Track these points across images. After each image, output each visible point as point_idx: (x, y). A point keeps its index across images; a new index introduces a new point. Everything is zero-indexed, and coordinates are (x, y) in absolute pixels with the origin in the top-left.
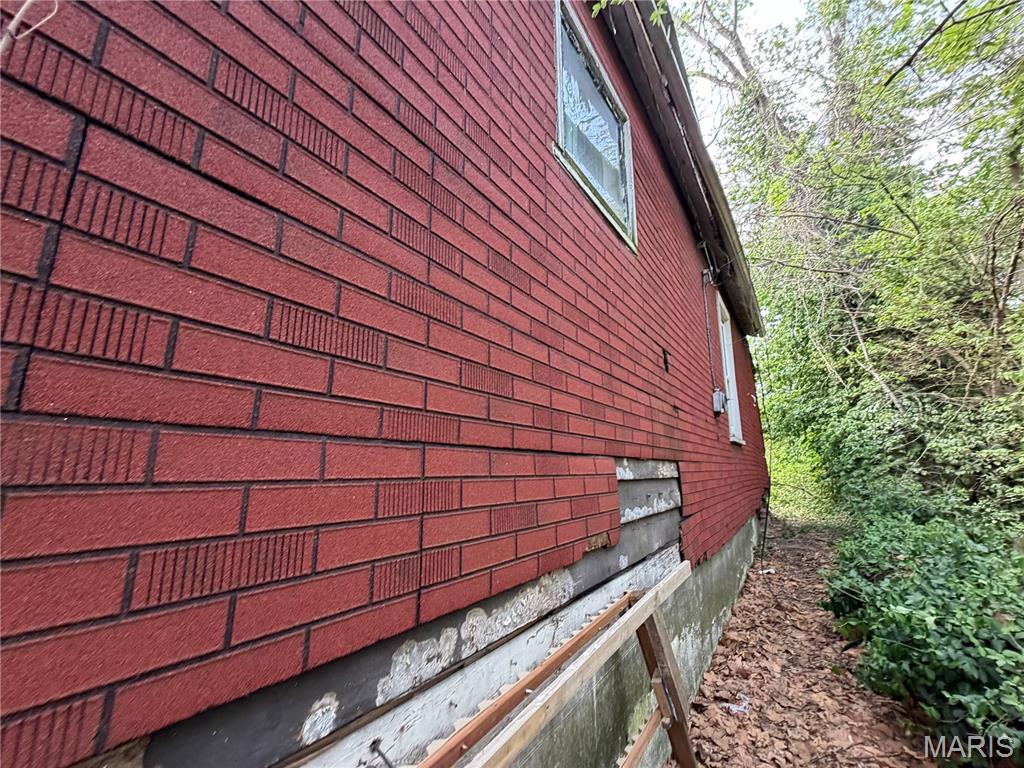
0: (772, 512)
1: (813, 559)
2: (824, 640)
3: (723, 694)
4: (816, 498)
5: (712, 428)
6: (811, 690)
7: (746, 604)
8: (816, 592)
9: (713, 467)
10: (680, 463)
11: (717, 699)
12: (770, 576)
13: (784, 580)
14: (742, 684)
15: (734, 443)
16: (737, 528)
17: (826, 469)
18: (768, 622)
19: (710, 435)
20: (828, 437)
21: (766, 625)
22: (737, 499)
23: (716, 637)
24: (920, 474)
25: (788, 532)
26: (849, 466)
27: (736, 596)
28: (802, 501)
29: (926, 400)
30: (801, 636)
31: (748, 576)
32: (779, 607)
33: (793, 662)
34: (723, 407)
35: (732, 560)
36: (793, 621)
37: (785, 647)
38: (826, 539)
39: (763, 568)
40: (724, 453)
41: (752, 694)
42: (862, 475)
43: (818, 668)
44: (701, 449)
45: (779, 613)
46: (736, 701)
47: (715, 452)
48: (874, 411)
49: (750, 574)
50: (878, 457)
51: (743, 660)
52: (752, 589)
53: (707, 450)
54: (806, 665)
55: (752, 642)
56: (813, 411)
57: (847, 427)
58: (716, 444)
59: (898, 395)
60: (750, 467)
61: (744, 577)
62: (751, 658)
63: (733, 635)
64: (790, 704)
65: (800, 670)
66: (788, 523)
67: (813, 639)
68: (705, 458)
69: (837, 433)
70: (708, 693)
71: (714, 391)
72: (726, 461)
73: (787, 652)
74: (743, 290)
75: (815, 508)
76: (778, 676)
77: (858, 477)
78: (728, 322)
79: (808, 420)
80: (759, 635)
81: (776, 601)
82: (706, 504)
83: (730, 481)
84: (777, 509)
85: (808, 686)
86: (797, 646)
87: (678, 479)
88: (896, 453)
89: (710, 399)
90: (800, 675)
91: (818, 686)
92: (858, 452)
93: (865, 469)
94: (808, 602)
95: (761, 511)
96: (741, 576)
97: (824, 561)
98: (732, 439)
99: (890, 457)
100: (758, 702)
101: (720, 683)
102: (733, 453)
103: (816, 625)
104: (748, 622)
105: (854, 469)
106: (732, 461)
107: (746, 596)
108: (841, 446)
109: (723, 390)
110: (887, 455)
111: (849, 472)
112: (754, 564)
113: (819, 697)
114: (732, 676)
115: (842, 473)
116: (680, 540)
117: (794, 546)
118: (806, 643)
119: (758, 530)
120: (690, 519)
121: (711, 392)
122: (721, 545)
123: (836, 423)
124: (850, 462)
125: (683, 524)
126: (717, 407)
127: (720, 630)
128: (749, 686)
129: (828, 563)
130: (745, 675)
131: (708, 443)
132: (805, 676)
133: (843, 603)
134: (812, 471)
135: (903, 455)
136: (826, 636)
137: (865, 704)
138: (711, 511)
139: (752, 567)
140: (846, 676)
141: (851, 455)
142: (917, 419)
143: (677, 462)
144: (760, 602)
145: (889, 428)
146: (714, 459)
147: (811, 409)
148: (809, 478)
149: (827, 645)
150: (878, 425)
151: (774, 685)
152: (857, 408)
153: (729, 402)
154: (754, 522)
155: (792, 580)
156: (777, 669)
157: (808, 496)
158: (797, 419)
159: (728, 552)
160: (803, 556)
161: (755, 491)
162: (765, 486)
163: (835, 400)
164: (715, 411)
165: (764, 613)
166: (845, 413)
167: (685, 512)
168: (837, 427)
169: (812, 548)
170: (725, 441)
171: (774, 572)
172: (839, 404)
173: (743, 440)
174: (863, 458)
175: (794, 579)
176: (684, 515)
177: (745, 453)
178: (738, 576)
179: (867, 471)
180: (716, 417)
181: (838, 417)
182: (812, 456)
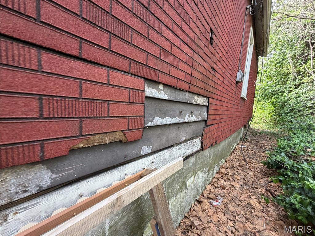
0: (250, 126)
1: (262, 143)
2: (260, 176)
3: (211, 196)
4: (268, 122)
5: (233, 88)
6: (251, 198)
7: (232, 158)
8: (261, 156)
9: (230, 105)
10: (210, 99)
11: (209, 198)
12: (244, 148)
13: (249, 150)
14: (221, 191)
15: (242, 98)
16: (235, 131)
17: (276, 112)
18: (239, 166)
19: (232, 91)
21: (238, 167)
22: (237, 120)
23: (215, 171)
25: (255, 133)
26: (287, 112)
27: (229, 155)
28: (262, 123)
30: (251, 173)
31: (235, 147)
32: (245, 161)
33: (245, 184)
34: (241, 79)
35: (230, 142)
36: (249, 166)
37: (243, 177)
38: (269, 137)
39: (242, 145)
40: (236, 101)
41: (224, 197)
42: (292, 115)
43: (256, 188)
44: (225, 95)
45: (244, 163)
46: (216, 200)
47: (232, 99)
48: (306, 90)
49: (236, 147)
50: (302, 108)
51: (225, 181)
52: (236, 152)
53: (228, 97)
54: (251, 186)
55: (230, 174)
56: (278, 90)
57: (291, 96)
58: (234, 96)
60: (246, 109)
61: (234, 148)
62: (228, 180)
63: (223, 170)
64: (240, 203)
65: (248, 188)
66: (255, 130)
67: (256, 175)
68: (226, 100)
69: (286, 99)
70: (205, 195)
71: (238, 71)
72: (237, 104)
73: (244, 179)
74: (264, 27)
75: (267, 126)
76: (238, 189)
77: (290, 116)
78: (253, 45)
79: (273, 94)
80: (234, 171)
81: (244, 158)
82: (222, 120)
83: (236, 113)
84: (253, 125)
85: (250, 196)
86: (249, 177)
87: (208, 107)
89: (235, 75)
90: (247, 190)
91: (254, 196)
92: (293, 106)
94: (257, 160)
95: (246, 126)
96: (232, 148)
97: (266, 145)
98: (241, 96)
99: (307, 109)
100: (226, 200)
101: (212, 190)
102: (241, 102)
103: (258, 170)
104: (231, 165)
105: (289, 113)
106: (239, 105)
107: (232, 155)
108: (286, 104)
109: (243, 71)
111: (286, 114)
112: (239, 143)
113: (254, 202)
114: (218, 187)
115: (284, 114)
116: (202, 136)
117: (256, 138)
118: (253, 177)
119: (243, 132)
120: (211, 127)
121: (236, 71)
122: (226, 138)
125: (206, 129)
126: (238, 79)
127: (218, 168)
128: (224, 193)
129: (268, 146)
130: (224, 188)
131: (230, 94)
132: (249, 191)
133: (274, 165)
134: (270, 113)
136: (262, 174)
137: (274, 208)
138: (224, 124)
139: (238, 144)
140: (268, 194)
141: (289, 108)
143: (209, 98)
144: (237, 157)
145: (312, 97)
146: (231, 102)
147: (277, 89)
148: (268, 115)
149: (261, 178)
150: (306, 96)
151: (235, 193)
152: (299, 89)
153: (244, 77)
154: (242, 129)
156: (238, 186)
157: (265, 122)
158: (270, 93)
159: (229, 140)
160: (258, 142)
161: (246, 118)
162: (250, 117)
163: (289, 86)
164: (237, 80)
165: (238, 162)
166: (292, 91)
167: (208, 123)
168: (286, 96)
169: (262, 140)
170: (238, 96)
171: (246, 147)
172: (290, 87)
173: (246, 97)
174: (295, 109)
175: (253, 150)
176: (207, 124)
177: (246, 103)
178: (231, 148)
179: (295, 114)
180: (236, 84)
181: (288, 93)
182: (271, 108)
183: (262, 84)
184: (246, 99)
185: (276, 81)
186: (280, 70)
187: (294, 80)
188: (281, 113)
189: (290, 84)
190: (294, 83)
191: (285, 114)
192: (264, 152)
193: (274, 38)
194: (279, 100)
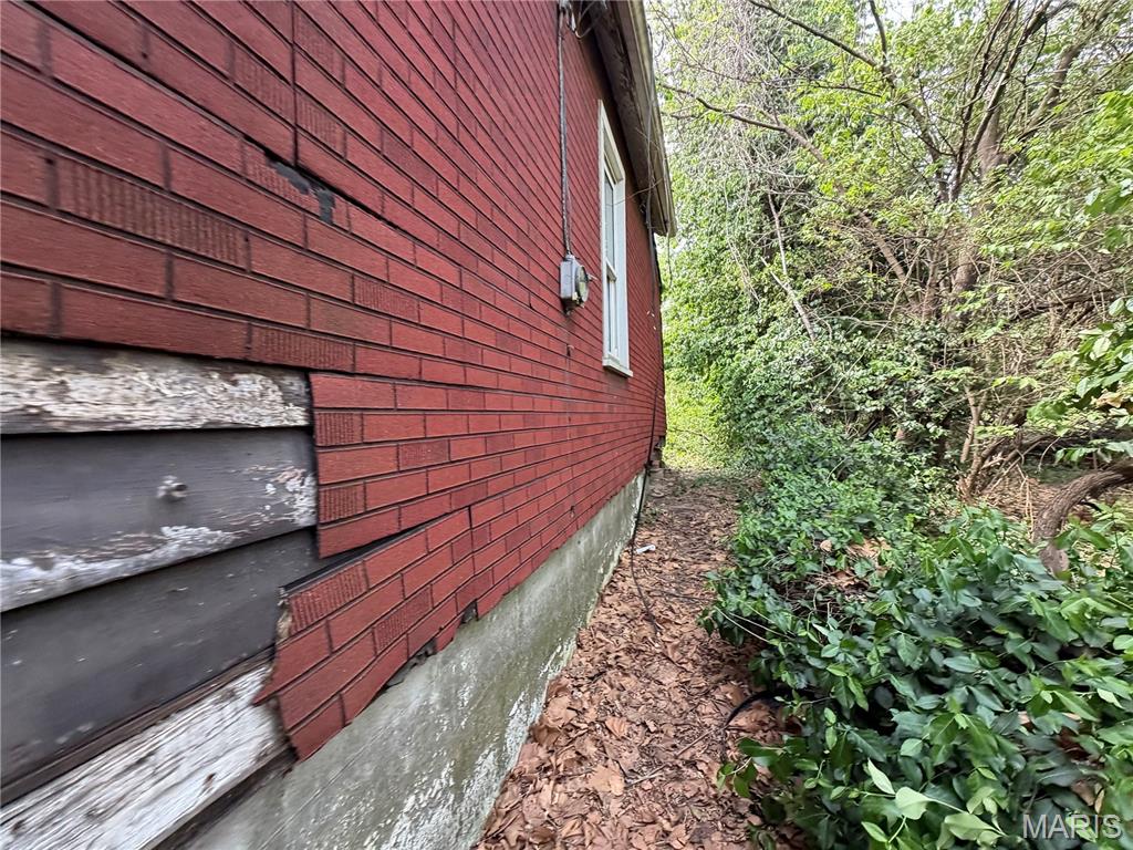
0: (667, 463)
1: (702, 522)
2: (703, 682)
4: (712, 444)
7: (604, 618)
10: (318, 377)
12: (649, 555)
13: (664, 561)
15: (612, 371)
17: (726, 411)
18: (629, 651)
19: (546, 343)
20: (732, 371)
21: (623, 659)
23: (516, 736)
24: (823, 413)
25: (680, 487)
26: (751, 406)
28: (698, 449)
29: (837, 326)
30: (670, 677)
31: (620, 561)
32: (649, 616)
33: (649, 753)
34: (579, 291)
35: (590, 553)
36: (664, 642)
37: (643, 711)
38: (717, 494)
39: (643, 543)
40: (583, 382)
42: (764, 416)
45: (647, 629)
47: (554, 375)
48: (783, 339)
49: (624, 556)
50: (783, 393)
51: (559, 780)
52: (620, 584)
55: (589, 717)
56: (721, 342)
57: (754, 359)
58: (563, 363)
59: (811, 319)
60: (636, 410)
61: (614, 565)
63: (560, 709)
65: (657, 775)
66: (681, 475)
69: (743, 367)
71: (564, 260)
73: (644, 725)
75: (710, 456)
76: (615, 808)
77: (759, 419)
78: (623, 183)
79: (712, 355)
80: (608, 689)
81: (648, 605)
82: (499, 484)
84: (672, 458)
85: (665, 834)
87: (308, 431)
88: (802, 389)
89: (555, 275)
92: (763, 388)
93: (768, 409)
95: (650, 464)
97: (713, 524)
98: (605, 364)
99: (795, 394)
102: (609, 385)
103: (693, 649)
105: (756, 409)
106: (604, 398)
108: (745, 382)
110: (793, 390)
111: (750, 413)
112: (634, 536)
115: (744, 415)
116: (270, 656)
117: (684, 506)
118: (678, 696)
119: (647, 488)
121: (557, 259)
123: (743, 356)
124: (753, 400)
125: (306, 593)
127: (538, 704)
130: (549, 840)
134: (712, 414)
135: (808, 390)
136: (706, 670)
138: (519, 498)
139: (629, 545)
141: (755, 393)
142: (827, 348)
143: (305, 373)
144: (624, 608)
145: (798, 357)
146: (548, 389)
147: (717, 339)
148: (708, 422)
149: (706, 695)
150: (787, 355)
152: (767, 335)
154: (640, 480)
155: (674, 560)
156: (618, 787)
157: (705, 442)
158: (702, 351)
160: (691, 519)
161: (647, 441)
162: (656, 433)
163: (744, 328)
164: (562, 296)
165: (626, 631)
166: (753, 342)
167: (331, 542)
168: (744, 359)
169: (702, 507)
170: (589, 362)
171: (654, 549)
172: (748, 332)
173: (631, 369)
174: (767, 396)
175: (677, 557)
176: (324, 552)
177: (632, 388)
178: (601, 571)
179: (770, 411)
180: (565, 312)
181: (746, 348)
182: (713, 397)
183: (677, 323)
184: (630, 373)
185: (712, 317)
186: (715, 281)
187: (752, 311)
188: (737, 412)
189: (747, 322)
190: (755, 319)
191: (748, 413)
192: (709, 554)
193: (687, 185)
194: (728, 373)
